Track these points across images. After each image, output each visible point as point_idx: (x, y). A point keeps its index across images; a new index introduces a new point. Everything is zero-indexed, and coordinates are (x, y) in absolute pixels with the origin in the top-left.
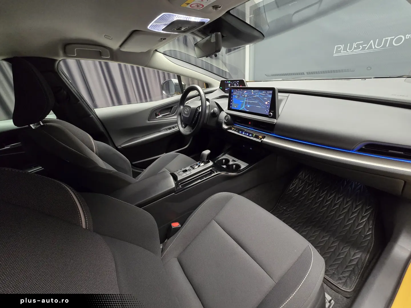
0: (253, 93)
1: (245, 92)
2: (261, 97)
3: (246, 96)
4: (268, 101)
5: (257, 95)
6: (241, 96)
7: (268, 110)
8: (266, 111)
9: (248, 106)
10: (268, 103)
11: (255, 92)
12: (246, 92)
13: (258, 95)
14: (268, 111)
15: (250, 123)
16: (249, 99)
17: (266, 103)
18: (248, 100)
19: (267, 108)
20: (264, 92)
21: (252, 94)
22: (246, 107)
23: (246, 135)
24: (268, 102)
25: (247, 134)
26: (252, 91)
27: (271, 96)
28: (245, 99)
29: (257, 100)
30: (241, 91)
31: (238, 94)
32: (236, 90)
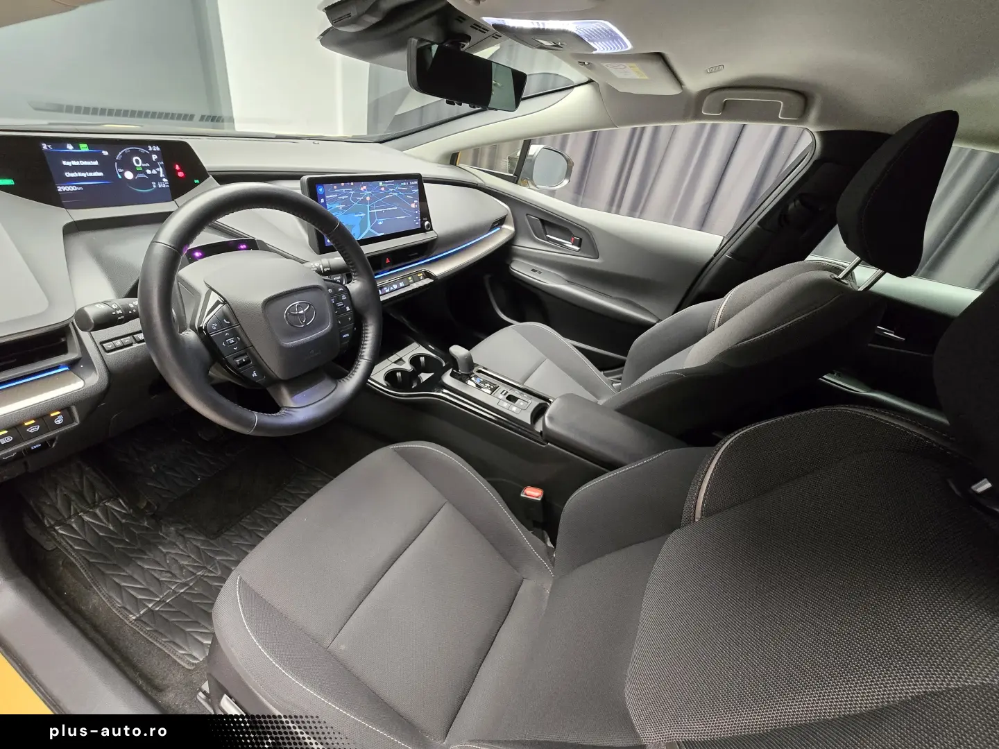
0: (383, 189)
1: (362, 189)
2: (401, 196)
3: (368, 198)
4: (415, 201)
5: (393, 191)
7: (419, 218)
9: (380, 223)
11: (387, 185)
12: (365, 187)
13: (395, 192)
14: (418, 221)
15: (388, 261)
16: (379, 205)
17: (413, 206)
18: (376, 209)
19: (416, 215)
20: (404, 184)
21: (381, 191)
22: (375, 227)
24: (416, 204)
26: (381, 183)
27: (416, 191)
28: (368, 206)
29: (394, 204)
30: (351, 187)
31: (343, 197)
32: (335, 187)
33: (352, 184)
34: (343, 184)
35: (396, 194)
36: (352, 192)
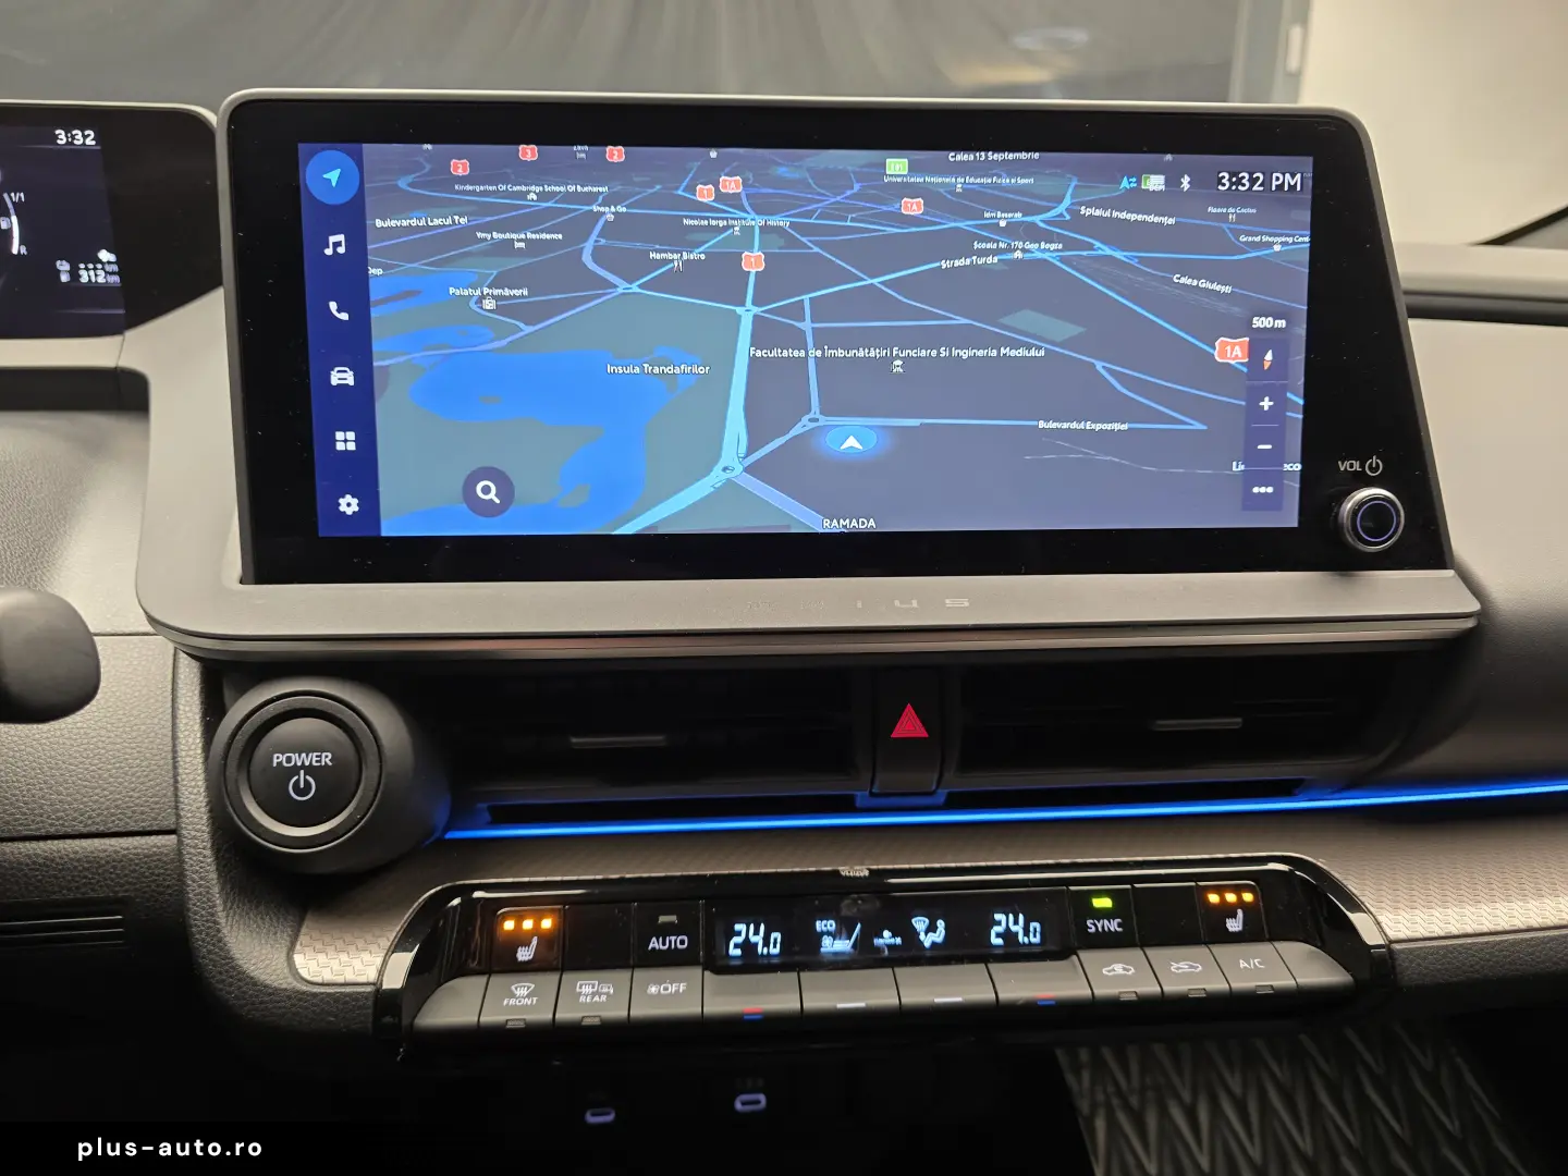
3: (753, 262)
4: (1258, 322)
6: (632, 267)
7: (1278, 457)
8: (1250, 479)
10: (1255, 352)
11: (959, 183)
13: (1034, 234)
14: (1276, 478)
15: (909, 726)
17: (1232, 351)
18: (828, 338)
19: (1258, 425)
20: (1155, 183)
23: (911, 955)
24: (1261, 341)
25: (932, 936)
26: (897, 165)
27: (1291, 244)
28: (747, 313)
29: (1026, 319)
30: (608, 172)
31: (519, 239)
32: (460, 167)
33: (616, 154)
34: (529, 152)
35: (1047, 251)
36: (609, 213)
